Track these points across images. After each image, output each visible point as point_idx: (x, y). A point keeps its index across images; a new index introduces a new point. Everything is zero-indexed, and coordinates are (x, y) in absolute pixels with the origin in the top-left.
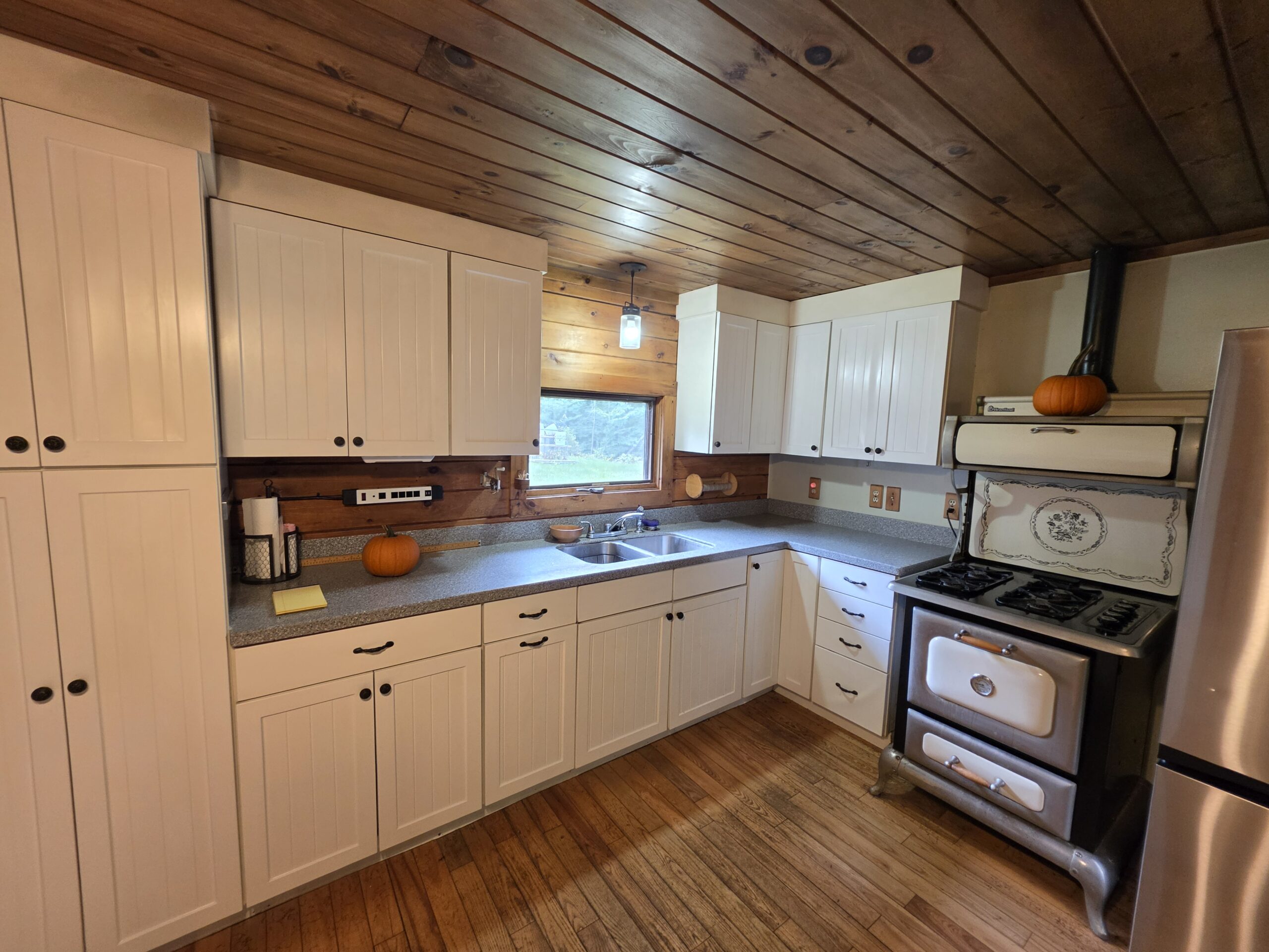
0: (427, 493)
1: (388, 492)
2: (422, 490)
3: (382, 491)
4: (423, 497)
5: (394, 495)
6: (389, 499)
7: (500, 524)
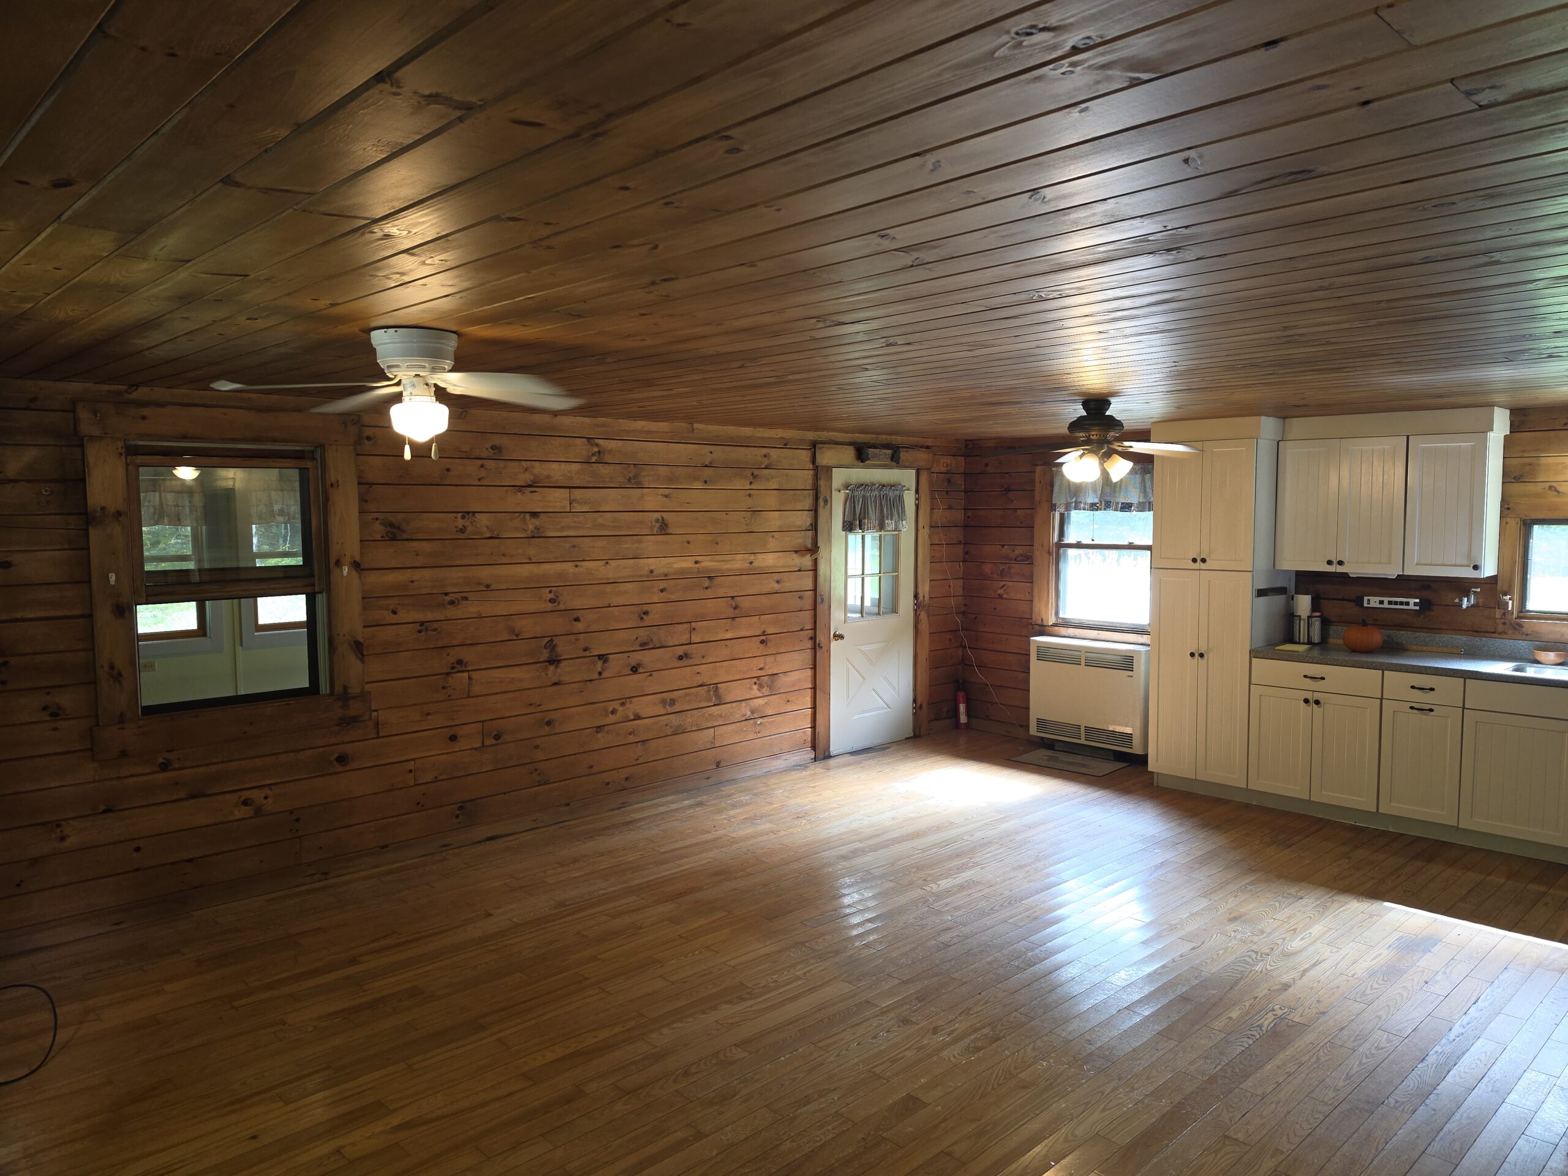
0: (1415, 604)
1: (1386, 600)
2: (1412, 601)
3: (1382, 599)
4: (1411, 607)
5: (1390, 603)
6: (1386, 605)
7: (1484, 639)
